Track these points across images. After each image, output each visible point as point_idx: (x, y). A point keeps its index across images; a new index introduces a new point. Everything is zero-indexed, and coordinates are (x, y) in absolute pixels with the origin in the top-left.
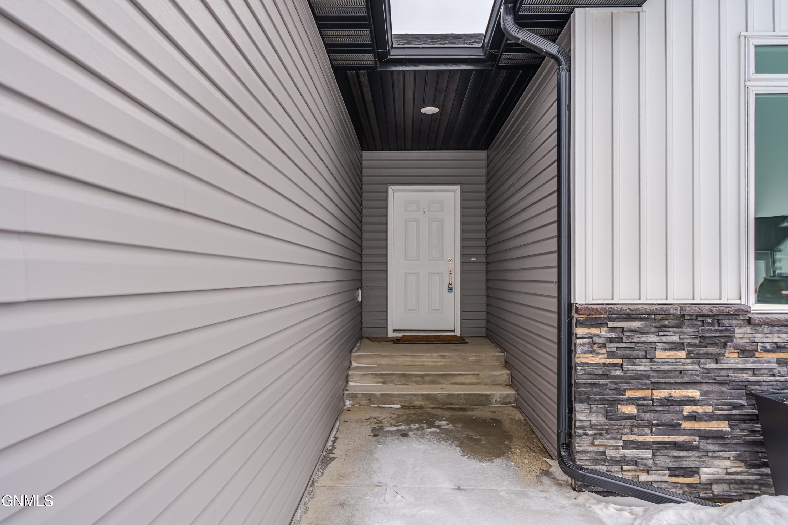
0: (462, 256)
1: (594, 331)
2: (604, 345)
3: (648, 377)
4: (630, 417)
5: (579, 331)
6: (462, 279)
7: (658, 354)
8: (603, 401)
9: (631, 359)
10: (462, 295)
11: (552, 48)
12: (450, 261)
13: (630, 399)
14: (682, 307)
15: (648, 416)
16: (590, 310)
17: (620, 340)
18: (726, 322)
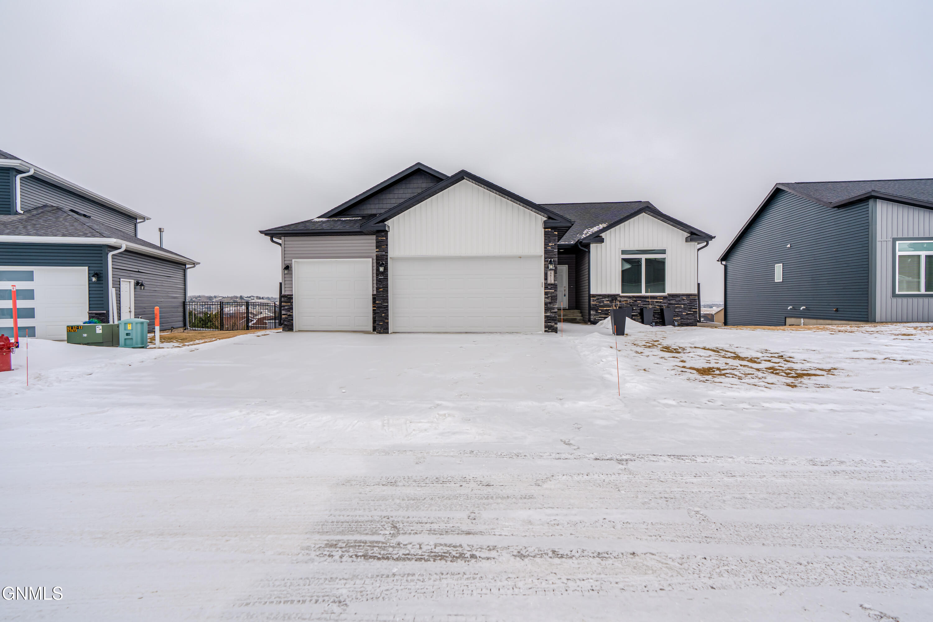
0: (569, 286)
1: (594, 298)
2: (595, 301)
3: (603, 306)
4: (600, 313)
5: (591, 298)
6: (569, 293)
7: (605, 302)
8: (595, 310)
9: (600, 303)
10: (569, 297)
11: (587, 250)
12: (565, 287)
13: (600, 309)
14: (608, 294)
15: (603, 312)
16: (593, 295)
17: (598, 300)
18: (616, 297)
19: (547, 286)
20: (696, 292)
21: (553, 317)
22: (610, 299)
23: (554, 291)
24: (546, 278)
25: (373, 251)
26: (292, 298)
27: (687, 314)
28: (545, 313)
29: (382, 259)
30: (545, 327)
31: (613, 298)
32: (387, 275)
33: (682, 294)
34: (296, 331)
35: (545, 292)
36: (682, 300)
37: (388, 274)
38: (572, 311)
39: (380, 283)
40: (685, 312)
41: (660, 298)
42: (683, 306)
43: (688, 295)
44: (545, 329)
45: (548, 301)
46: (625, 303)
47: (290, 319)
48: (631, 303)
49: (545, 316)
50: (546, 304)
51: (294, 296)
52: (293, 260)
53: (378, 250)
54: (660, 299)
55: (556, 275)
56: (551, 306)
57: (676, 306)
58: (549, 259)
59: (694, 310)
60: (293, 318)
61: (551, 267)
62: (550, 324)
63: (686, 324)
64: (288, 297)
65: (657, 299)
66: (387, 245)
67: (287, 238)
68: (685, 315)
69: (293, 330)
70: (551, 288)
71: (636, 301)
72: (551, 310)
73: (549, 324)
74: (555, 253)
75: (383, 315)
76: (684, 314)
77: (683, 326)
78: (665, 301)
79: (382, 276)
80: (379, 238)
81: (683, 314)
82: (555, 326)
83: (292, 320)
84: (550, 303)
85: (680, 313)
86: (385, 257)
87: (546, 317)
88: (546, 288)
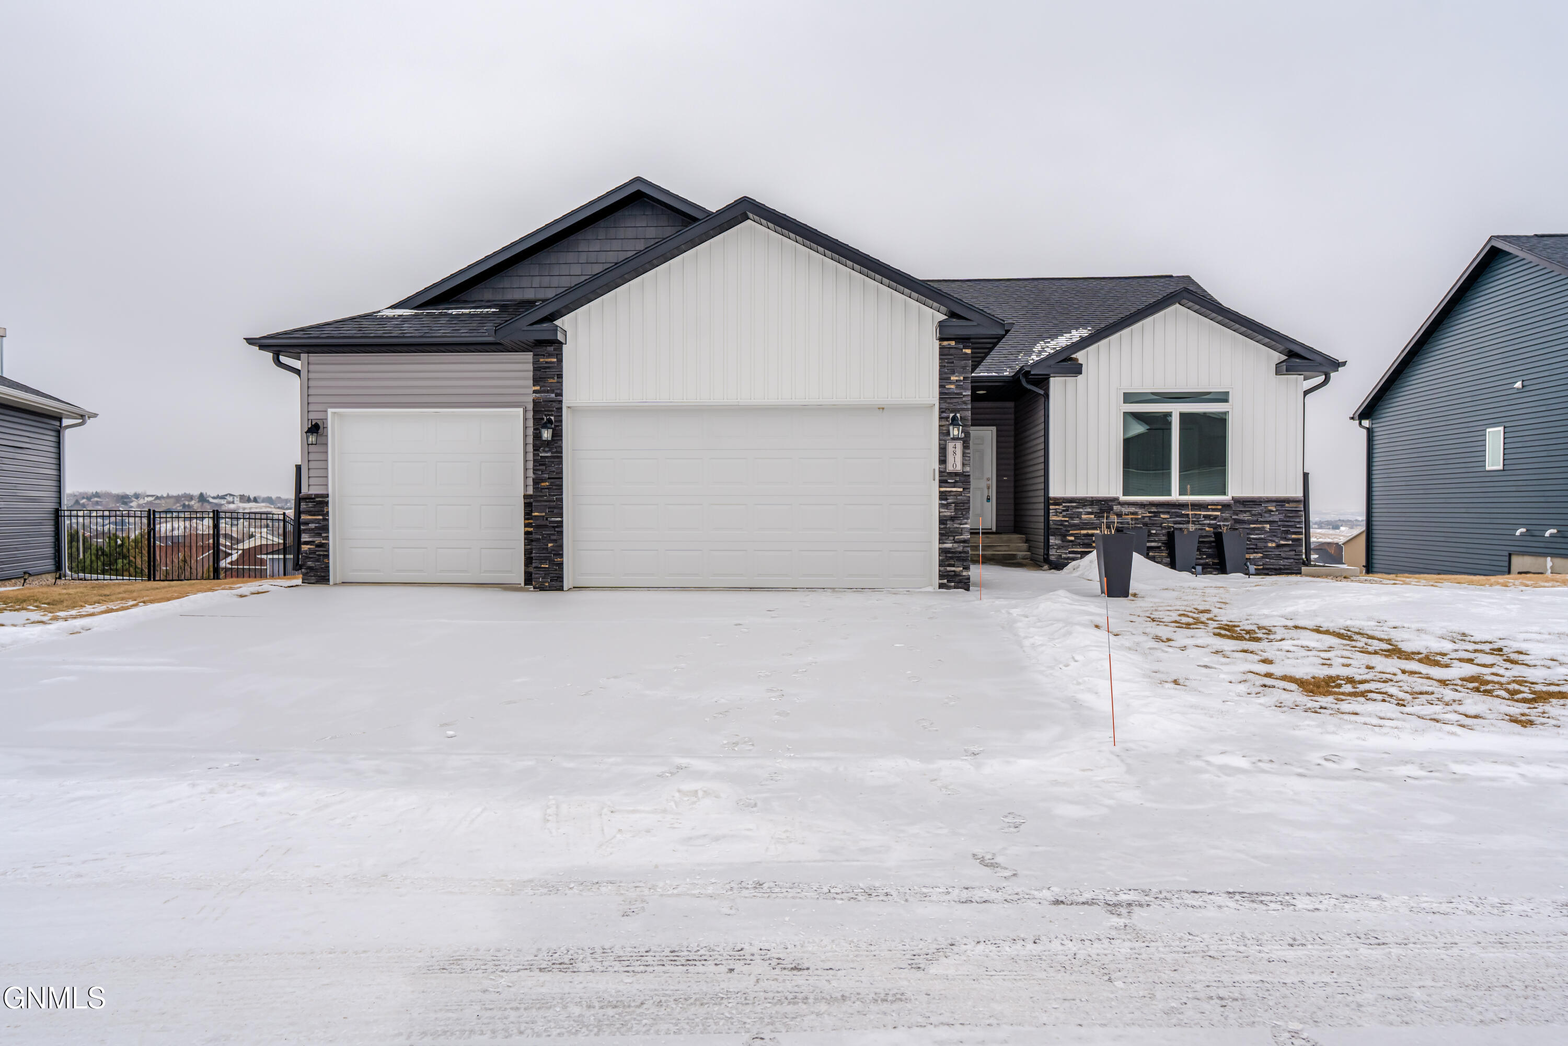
0: (997, 476)
1: (1057, 507)
2: (1061, 513)
3: (1079, 525)
4: (1071, 541)
5: (1051, 507)
6: (997, 493)
7: (1083, 516)
8: (1060, 535)
9: (1072, 518)
10: (997, 504)
11: (1042, 392)
12: (988, 480)
13: (1072, 534)
14: (1092, 497)
15: (1079, 541)
16: (1055, 499)
17: (1067, 510)
18: (1110, 503)
19: (945, 478)
20: (1299, 494)
21: (960, 553)
22: (1096, 509)
23: (961, 490)
24: (942, 458)
25: (527, 391)
26: (327, 503)
27: (1279, 546)
28: (941, 541)
29: (545, 411)
30: (941, 576)
31: (1104, 506)
32: (559, 450)
33: (1267, 498)
34: (335, 584)
35: (940, 492)
36: (1265, 512)
37: (561, 447)
38: (1005, 537)
39: (544, 467)
40: (1273, 541)
41: (1214, 507)
42: (1268, 526)
43: (1281, 502)
44: (941, 581)
45: (948, 513)
46: (1132, 519)
47: (319, 555)
48: (1147, 520)
49: (940, 549)
50: (942, 521)
51: (330, 499)
52: (330, 411)
53: (538, 388)
54: (1214, 510)
55: (967, 451)
56: (956, 525)
57: (1252, 526)
58: (952, 412)
59: (1294, 536)
60: (328, 551)
61: (956, 432)
62: (953, 569)
63: (1275, 569)
64: (317, 499)
65: (1208, 510)
66: (560, 376)
67: (314, 358)
68: (1274, 548)
69: (328, 580)
70: (956, 482)
71: (1156, 514)
72: (954, 536)
73: (949, 569)
74: (964, 399)
75: (550, 545)
76: (1270, 545)
77: (1267, 574)
78: (1226, 515)
79: (544, 451)
80: (541, 360)
81: (1266, 547)
82: (964, 574)
83: (327, 556)
84: (952, 519)
85: (1260, 545)
86: (556, 405)
87: (942, 551)
88: (942, 482)
